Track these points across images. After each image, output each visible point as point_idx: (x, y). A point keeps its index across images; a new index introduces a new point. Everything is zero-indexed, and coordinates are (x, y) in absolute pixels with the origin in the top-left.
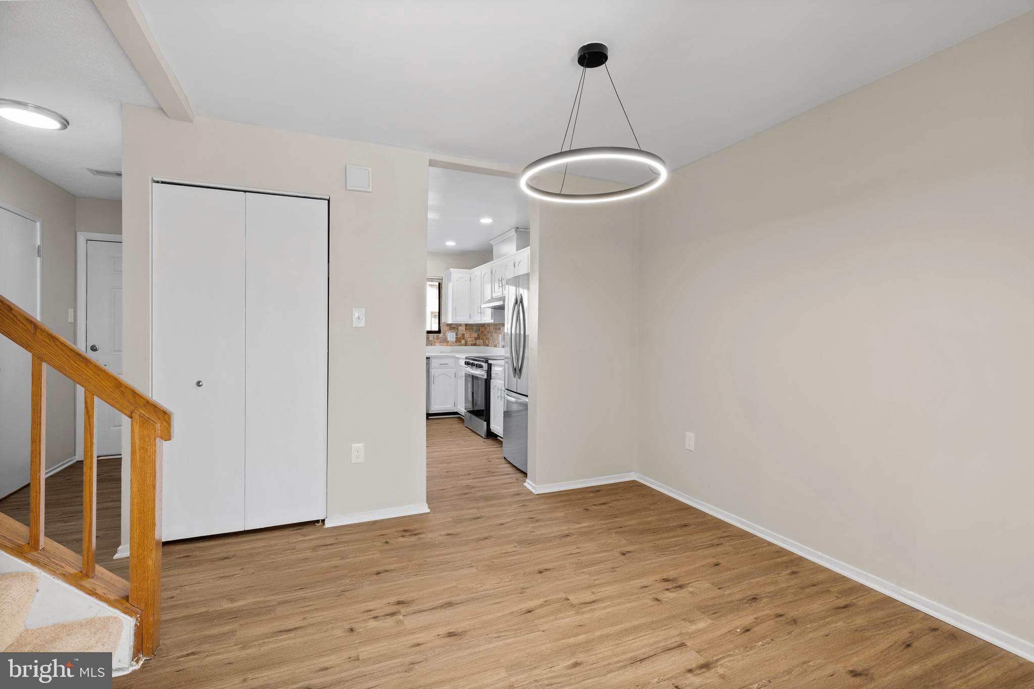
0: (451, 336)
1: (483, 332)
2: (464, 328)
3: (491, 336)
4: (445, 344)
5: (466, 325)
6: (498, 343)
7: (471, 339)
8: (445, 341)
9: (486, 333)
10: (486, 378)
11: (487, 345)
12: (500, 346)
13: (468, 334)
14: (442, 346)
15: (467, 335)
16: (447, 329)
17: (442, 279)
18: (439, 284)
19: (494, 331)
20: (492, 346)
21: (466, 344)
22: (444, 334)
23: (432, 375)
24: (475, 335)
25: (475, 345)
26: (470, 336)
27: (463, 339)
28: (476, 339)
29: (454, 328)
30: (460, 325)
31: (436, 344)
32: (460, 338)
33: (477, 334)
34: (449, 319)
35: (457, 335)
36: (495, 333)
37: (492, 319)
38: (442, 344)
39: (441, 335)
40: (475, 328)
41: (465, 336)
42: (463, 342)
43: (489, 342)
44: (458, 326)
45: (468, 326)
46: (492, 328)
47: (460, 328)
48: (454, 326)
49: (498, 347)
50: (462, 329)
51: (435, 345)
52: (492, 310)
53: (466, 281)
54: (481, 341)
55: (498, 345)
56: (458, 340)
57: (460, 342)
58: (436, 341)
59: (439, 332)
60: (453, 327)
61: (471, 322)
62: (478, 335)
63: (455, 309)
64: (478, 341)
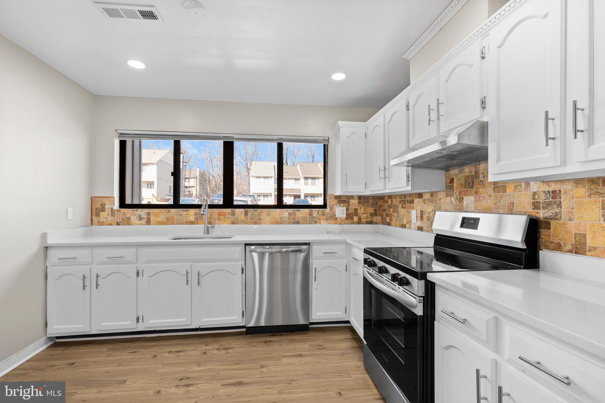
0: (340, 212)
1: (381, 206)
2: (357, 201)
3: (394, 212)
4: (333, 221)
5: (360, 197)
6: (410, 222)
7: (366, 215)
8: (333, 218)
9: (386, 207)
10: (422, 314)
11: (389, 224)
12: (413, 226)
13: (363, 209)
14: (329, 223)
15: (361, 211)
16: (335, 203)
17: (328, 140)
18: (324, 145)
19: (400, 205)
20: (396, 226)
21: (359, 222)
22: (332, 209)
23: (314, 269)
24: (371, 210)
25: (371, 223)
26: (364, 212)
27: (356, 214)
28: (372, 215)
29: (344, 202)
30: (352, 197)
31: (322, 222)
32: (352, 214)
33: (373, 209)
34: (337, 190)
35: (347, 209)
36: (402, 207)
37: (407, 185)
38: (329, 221)
39: (327, 210)
40: (371, 201)
41: (359, 212)
42: (356, 219)
43: (391, 220)
44: (350, 199)
45: (362, 199)
46: (396, 202)
47: (352, 201)
48: (344, 199)
49: (410, 228)
50: (354, 202)
51: (320, 223)
52: (407, 171)
53: (360, 137)
54: (379, 218)
55: (407, 226)
56: (349, 217)
57: (352, 219)
58: (321, 217)
59: (324, 206)
60: (342, 200)
61: (368, 193)
62: (375, 210)
63: (345, 175)
64: (375, 217)
